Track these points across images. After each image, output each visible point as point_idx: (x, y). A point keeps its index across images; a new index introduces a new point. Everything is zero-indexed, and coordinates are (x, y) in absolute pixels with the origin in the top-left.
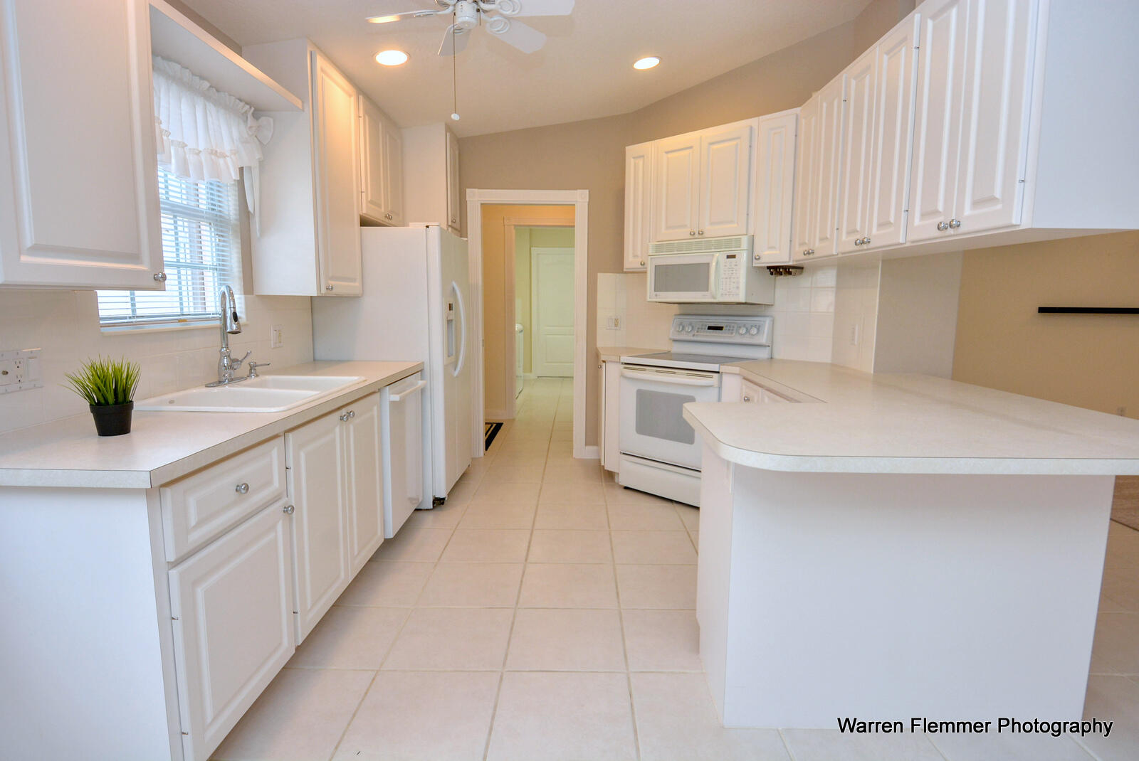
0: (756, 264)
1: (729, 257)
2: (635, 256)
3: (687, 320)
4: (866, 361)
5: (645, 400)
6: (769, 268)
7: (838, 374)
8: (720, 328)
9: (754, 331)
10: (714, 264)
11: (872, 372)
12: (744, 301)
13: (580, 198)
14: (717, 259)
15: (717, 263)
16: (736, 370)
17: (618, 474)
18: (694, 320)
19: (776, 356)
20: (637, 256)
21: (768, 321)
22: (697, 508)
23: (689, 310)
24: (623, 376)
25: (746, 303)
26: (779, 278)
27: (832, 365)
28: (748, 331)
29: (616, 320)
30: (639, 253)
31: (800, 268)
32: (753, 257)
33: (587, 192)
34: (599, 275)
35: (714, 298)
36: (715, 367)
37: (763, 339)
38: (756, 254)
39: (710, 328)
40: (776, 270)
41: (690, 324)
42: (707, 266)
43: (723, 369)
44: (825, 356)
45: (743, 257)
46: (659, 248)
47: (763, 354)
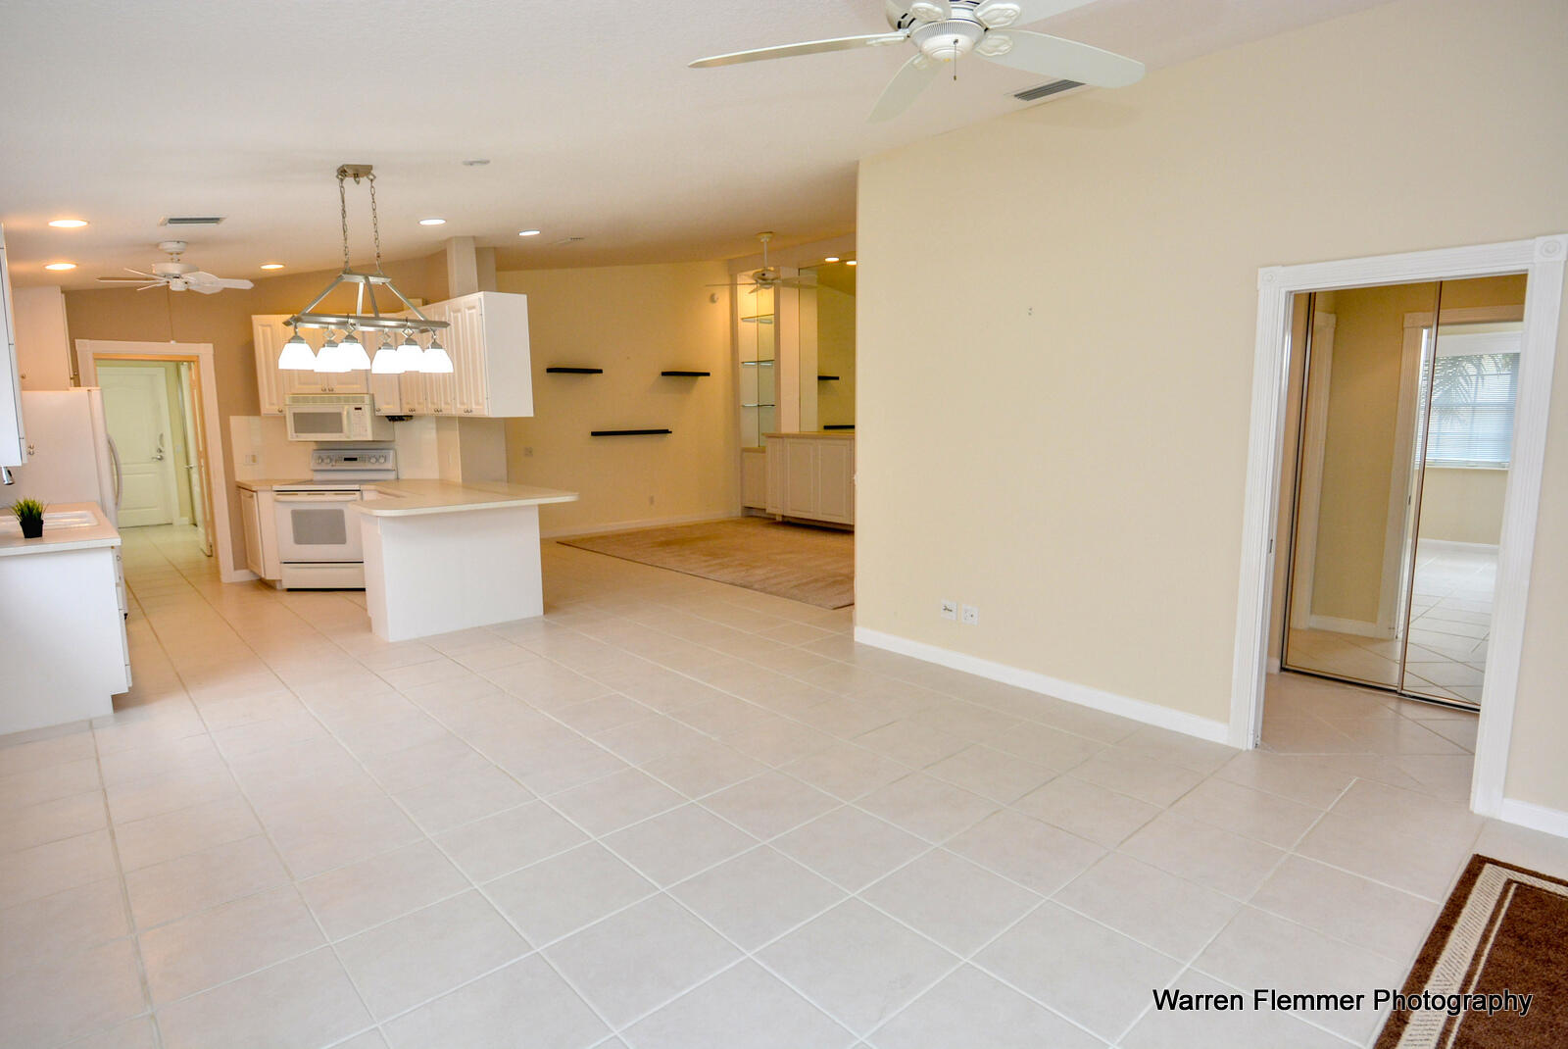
0: (377, 414)
1: (356, 409)
2: (272, 404)
3: (324, 454)
4: (456, 474)
5: (299, 517)
6: (388, 417)
7: (444, 484)
8: (355, 459)
9: (382, 460)
10: (345, 413)
11: (460, 480)
12: (371, 439)
13: (205, 351)
14: (346, 410)
15: (348, 413)
16: (372, 487)
17: (280, 581)
18: (332, 453)
19: (400, 477)
20: (273, 404)
21: (391, 453)
22: (364, 590)
23: (324, 448)
24: (277, 501)
25: (373, 441)
26: (396, 423)
27: (441, 480)
28: (377, 460)
29: (254, 456)
30: (275, 401)
31: (410, 417)
32: (374, 409)
33: (211, 345)
34: (231, 418)
35: (348, 437)
36: (356, 487)
37: (389, 465)
38: (376, 407)
39: (346, 459)
40: (393, 419)
41: (328, 457)
42: (339, 415)
43: (362, 487)
44: (435, 475)
45: (367, 409)
46: (296, 400)
47: (392, 476)
